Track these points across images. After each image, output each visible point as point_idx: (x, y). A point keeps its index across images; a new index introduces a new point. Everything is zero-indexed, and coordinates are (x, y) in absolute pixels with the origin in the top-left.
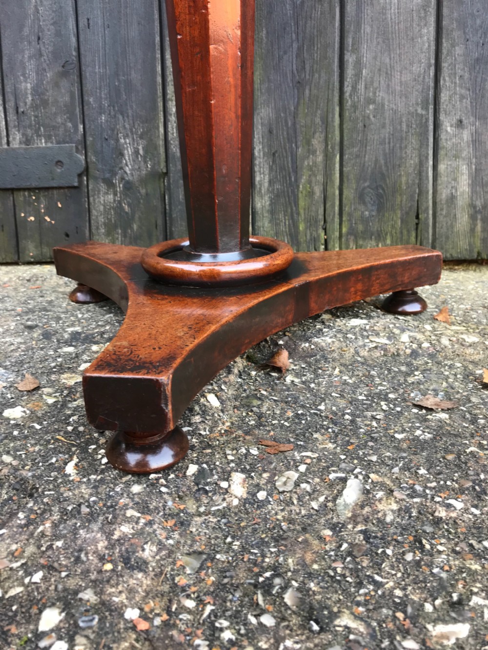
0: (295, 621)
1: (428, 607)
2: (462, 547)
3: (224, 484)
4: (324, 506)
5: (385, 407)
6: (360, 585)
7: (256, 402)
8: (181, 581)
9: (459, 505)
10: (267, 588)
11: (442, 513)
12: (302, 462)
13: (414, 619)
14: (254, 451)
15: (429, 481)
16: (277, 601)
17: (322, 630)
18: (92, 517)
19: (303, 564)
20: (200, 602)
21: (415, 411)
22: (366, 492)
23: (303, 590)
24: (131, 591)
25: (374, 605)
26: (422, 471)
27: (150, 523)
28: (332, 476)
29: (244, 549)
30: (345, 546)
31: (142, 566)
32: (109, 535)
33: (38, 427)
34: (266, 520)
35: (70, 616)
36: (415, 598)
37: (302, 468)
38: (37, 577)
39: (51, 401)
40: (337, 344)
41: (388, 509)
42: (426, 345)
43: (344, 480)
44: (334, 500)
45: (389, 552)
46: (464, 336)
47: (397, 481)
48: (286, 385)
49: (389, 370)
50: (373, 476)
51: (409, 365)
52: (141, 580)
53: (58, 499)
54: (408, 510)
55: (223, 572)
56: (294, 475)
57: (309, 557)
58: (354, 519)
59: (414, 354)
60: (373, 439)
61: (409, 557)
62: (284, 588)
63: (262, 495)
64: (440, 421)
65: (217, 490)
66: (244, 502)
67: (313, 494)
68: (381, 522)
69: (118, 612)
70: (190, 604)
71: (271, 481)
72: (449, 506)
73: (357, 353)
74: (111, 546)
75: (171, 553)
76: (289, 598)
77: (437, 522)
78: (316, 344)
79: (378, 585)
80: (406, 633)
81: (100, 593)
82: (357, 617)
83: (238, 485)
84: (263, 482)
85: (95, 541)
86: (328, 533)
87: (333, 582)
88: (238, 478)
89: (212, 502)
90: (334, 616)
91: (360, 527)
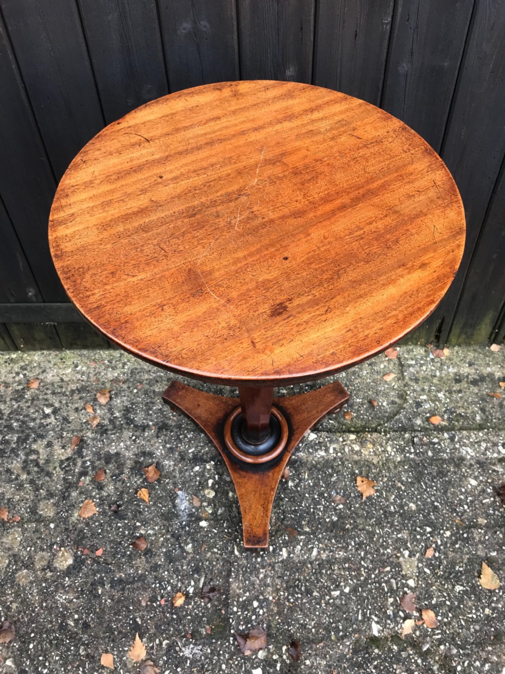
0: (304, 594)
1: (332, 587)
2: (341, 567)
3: (281, 553)
4: (308, 557)
5: (323, 503)
6: (318, 583)
7: (281, 503)
8: (278, 587)
9: (341, 553)
10: (298, 586)
11: (337, 556)
12: (301, 541)
13: (328, 591)
14: (287, 538)
15: (335, 545)
16: (300, 589)
17: (311, 596)
18: (251, 573)
19: (305, 577)
20: (284, 592)
21: (333, 504)
22: (318, 552)
23: (306, 586)
24: (269, 593)
25: (320, 588)
26: (333, 541)
27: (266, 571)
28: (310, 546)
29: (290, 575)
30: (314, 571)
31: (269, 586)
32: (258, 578)
33: (216, 531)
34: (294, 563)
35: (259, 603)
36: (329, 585)
37: (301, 544)
38: (248, 594)
39: (210, 512)
40: (305, 456)
41: (324, 556)
42: (339, 454)
43: (313, 548)
44: (311, 554)
45: (324, 572)
46: (354, 446)
47: (326, 546)
48: (289, 489)
49: (325, 473)
50: (320, 545)
51: (332, 468)
52: (270, 589)
53: (239, 565)
54: (329, 556)
55: (287, 582)
56: (299, 547)
57: (306, 575)
58: (316, 560)
59: (335, 458)
60: (320, 523)
61: (328, 572)
62: (302, 586)
63: (292, 555)
64: (340, 509)
65: (279, 555)
66: (287, 557)
67: (305, 553)
68: (322, 559)
69: (268, 599)
70: (282, 593)
71: (293, 550)
72: (339, 554)
73: (313, 459)
74: (260, 581)
75: (273, 578)
76: (303, 589)
77: (336, 559)
78: (298, 456)
79: (322, 582)
80: (327, 595)
81: (263, 596)
82: (318, 592)
83: (284, 553)
84: (291, 550)
85: (256, 581)
86: (309, 566)
87: (312, 583)
88: (284, 550)
89: (278, 558)
90: (313, 592)
91: (317, 563)
